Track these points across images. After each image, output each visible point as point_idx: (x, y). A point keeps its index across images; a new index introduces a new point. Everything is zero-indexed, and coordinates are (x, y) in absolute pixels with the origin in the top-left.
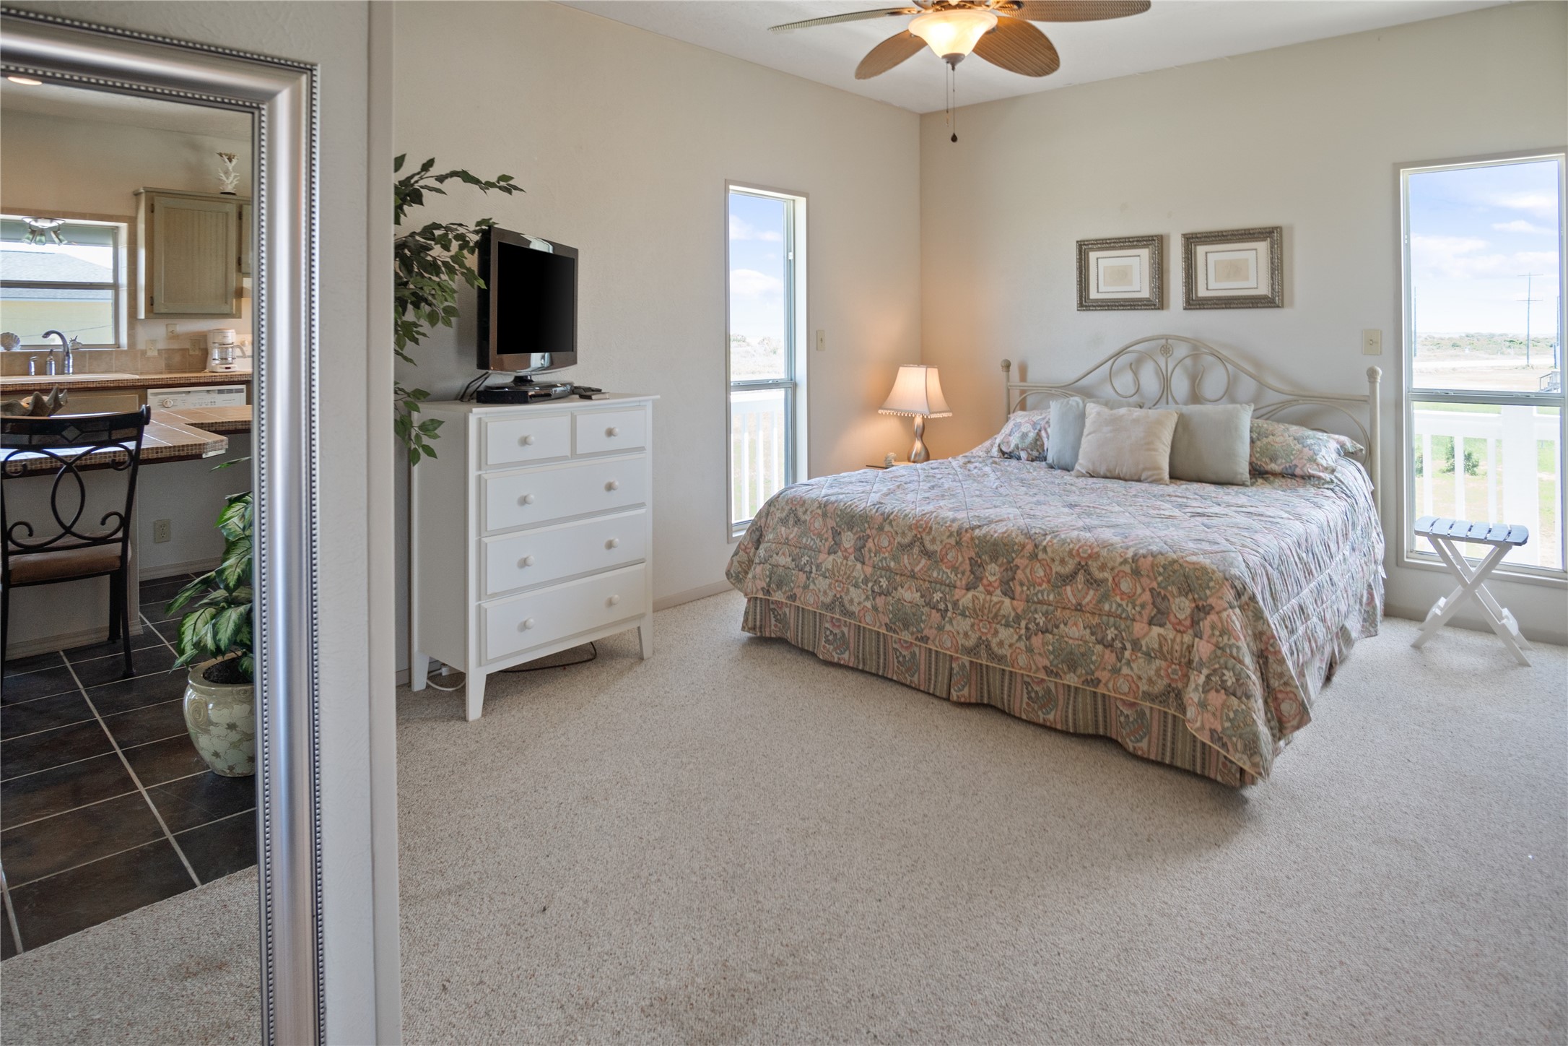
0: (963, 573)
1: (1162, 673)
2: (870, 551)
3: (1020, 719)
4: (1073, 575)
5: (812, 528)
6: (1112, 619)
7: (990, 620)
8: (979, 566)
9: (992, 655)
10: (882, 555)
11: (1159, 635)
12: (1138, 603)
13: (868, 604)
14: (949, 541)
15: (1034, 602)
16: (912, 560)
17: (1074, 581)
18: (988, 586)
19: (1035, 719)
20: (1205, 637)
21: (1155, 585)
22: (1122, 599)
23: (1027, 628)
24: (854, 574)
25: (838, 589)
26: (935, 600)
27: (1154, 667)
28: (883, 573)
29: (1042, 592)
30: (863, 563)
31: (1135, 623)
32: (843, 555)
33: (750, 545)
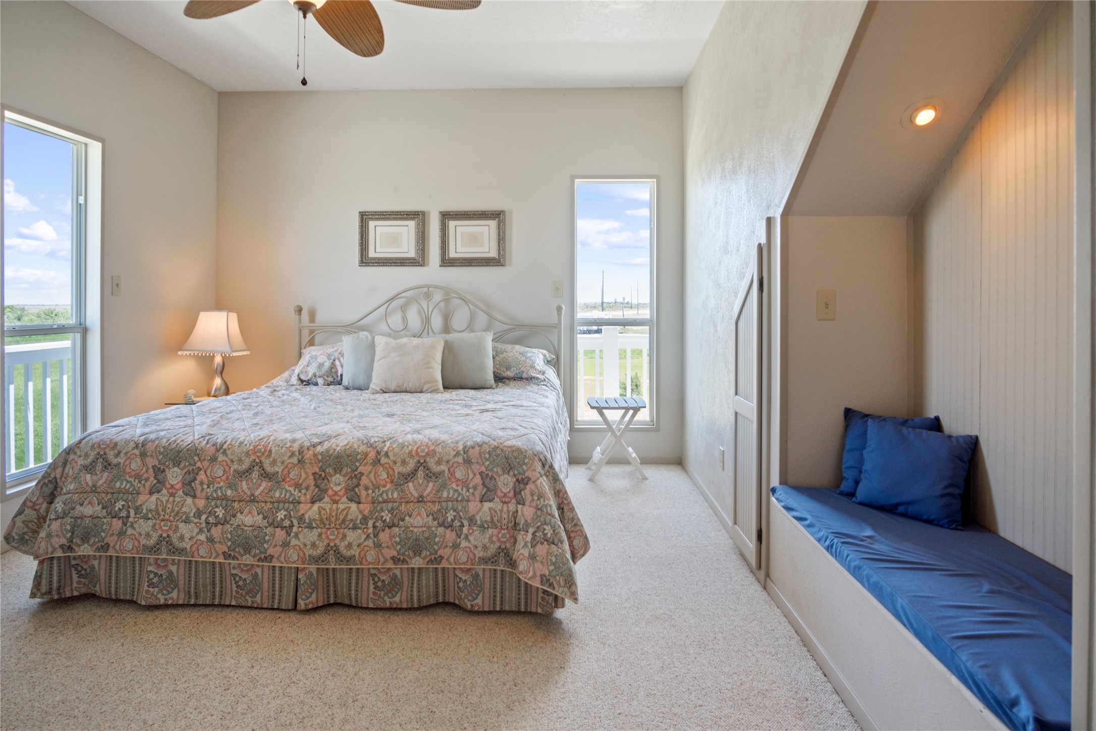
0: (307, 488)
1: (494, 539)
2: (202, 483)
3: (367, 608)
4: (414, 473)
5: (128, 470)
6: (450, 503)
7: (338, 526)
8: (323, 479)
9: (341, 558)
10: (216, 485)
11: (490, 509)
12: (471, 486)
13: (202, 537)
14: (291, 460)
15: (380, 502)
16: (251, 484)
17: (415, 477)
18: (334, 495)
19: (382, 605)
20: (527, 503)
21: (483, 469)
22: (457, 485)
23: (374, 527)
24: (184, 509)
25: (164, 528)
26: (279, 519)
27: (488, 536)
28: (219, 502)
29: (387, 492)
30: (194, 497)
31: (469, 503)
32: (168, 493)
33: (40, 500)
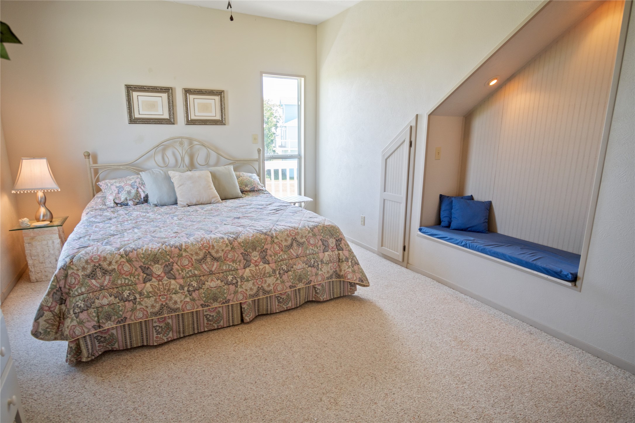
0: (240, 262)
1: (332, 268)
2: (178, 270)
3: (276, 313)
4: (292, 245)
6: (311, 256)
7: (262, 277)
8: (247, 255)
9: (265, 292)
10: (187, 270)
11: (328, 255)
12: (318, 246)
13: (188, 299)
14: (227, 249)
15: (279, 262)
16: (208, 266)
17: (293, 246)
18: (255, 262)
19: (282, 310)
20: (344, 249)
21: (321, 237)
22: (312, 247)
23: (279, 274)
24: (172, 287)
25: (162, 300)
26: (230, 280)
27: (329, 267)
28: (191, 279)
29: (281, 256)
30: (175, 279)
31: (319, 254)
32: (157, 280)
33: (54, 304)
